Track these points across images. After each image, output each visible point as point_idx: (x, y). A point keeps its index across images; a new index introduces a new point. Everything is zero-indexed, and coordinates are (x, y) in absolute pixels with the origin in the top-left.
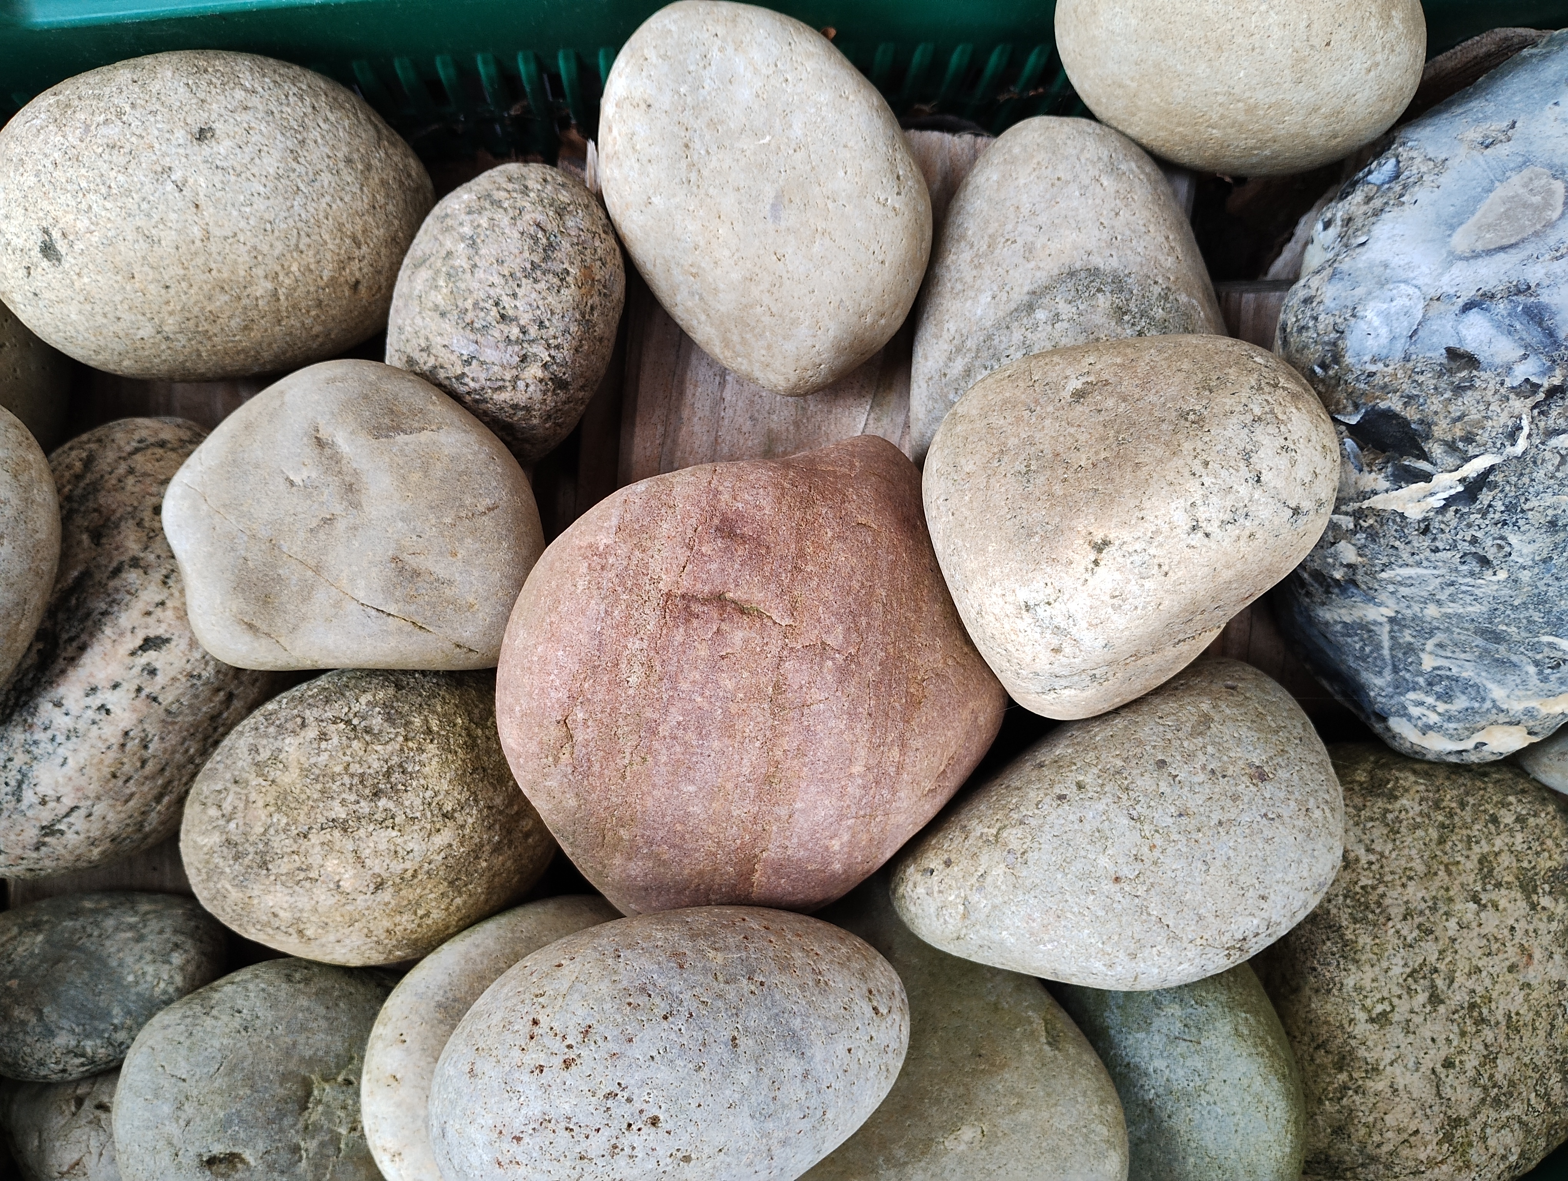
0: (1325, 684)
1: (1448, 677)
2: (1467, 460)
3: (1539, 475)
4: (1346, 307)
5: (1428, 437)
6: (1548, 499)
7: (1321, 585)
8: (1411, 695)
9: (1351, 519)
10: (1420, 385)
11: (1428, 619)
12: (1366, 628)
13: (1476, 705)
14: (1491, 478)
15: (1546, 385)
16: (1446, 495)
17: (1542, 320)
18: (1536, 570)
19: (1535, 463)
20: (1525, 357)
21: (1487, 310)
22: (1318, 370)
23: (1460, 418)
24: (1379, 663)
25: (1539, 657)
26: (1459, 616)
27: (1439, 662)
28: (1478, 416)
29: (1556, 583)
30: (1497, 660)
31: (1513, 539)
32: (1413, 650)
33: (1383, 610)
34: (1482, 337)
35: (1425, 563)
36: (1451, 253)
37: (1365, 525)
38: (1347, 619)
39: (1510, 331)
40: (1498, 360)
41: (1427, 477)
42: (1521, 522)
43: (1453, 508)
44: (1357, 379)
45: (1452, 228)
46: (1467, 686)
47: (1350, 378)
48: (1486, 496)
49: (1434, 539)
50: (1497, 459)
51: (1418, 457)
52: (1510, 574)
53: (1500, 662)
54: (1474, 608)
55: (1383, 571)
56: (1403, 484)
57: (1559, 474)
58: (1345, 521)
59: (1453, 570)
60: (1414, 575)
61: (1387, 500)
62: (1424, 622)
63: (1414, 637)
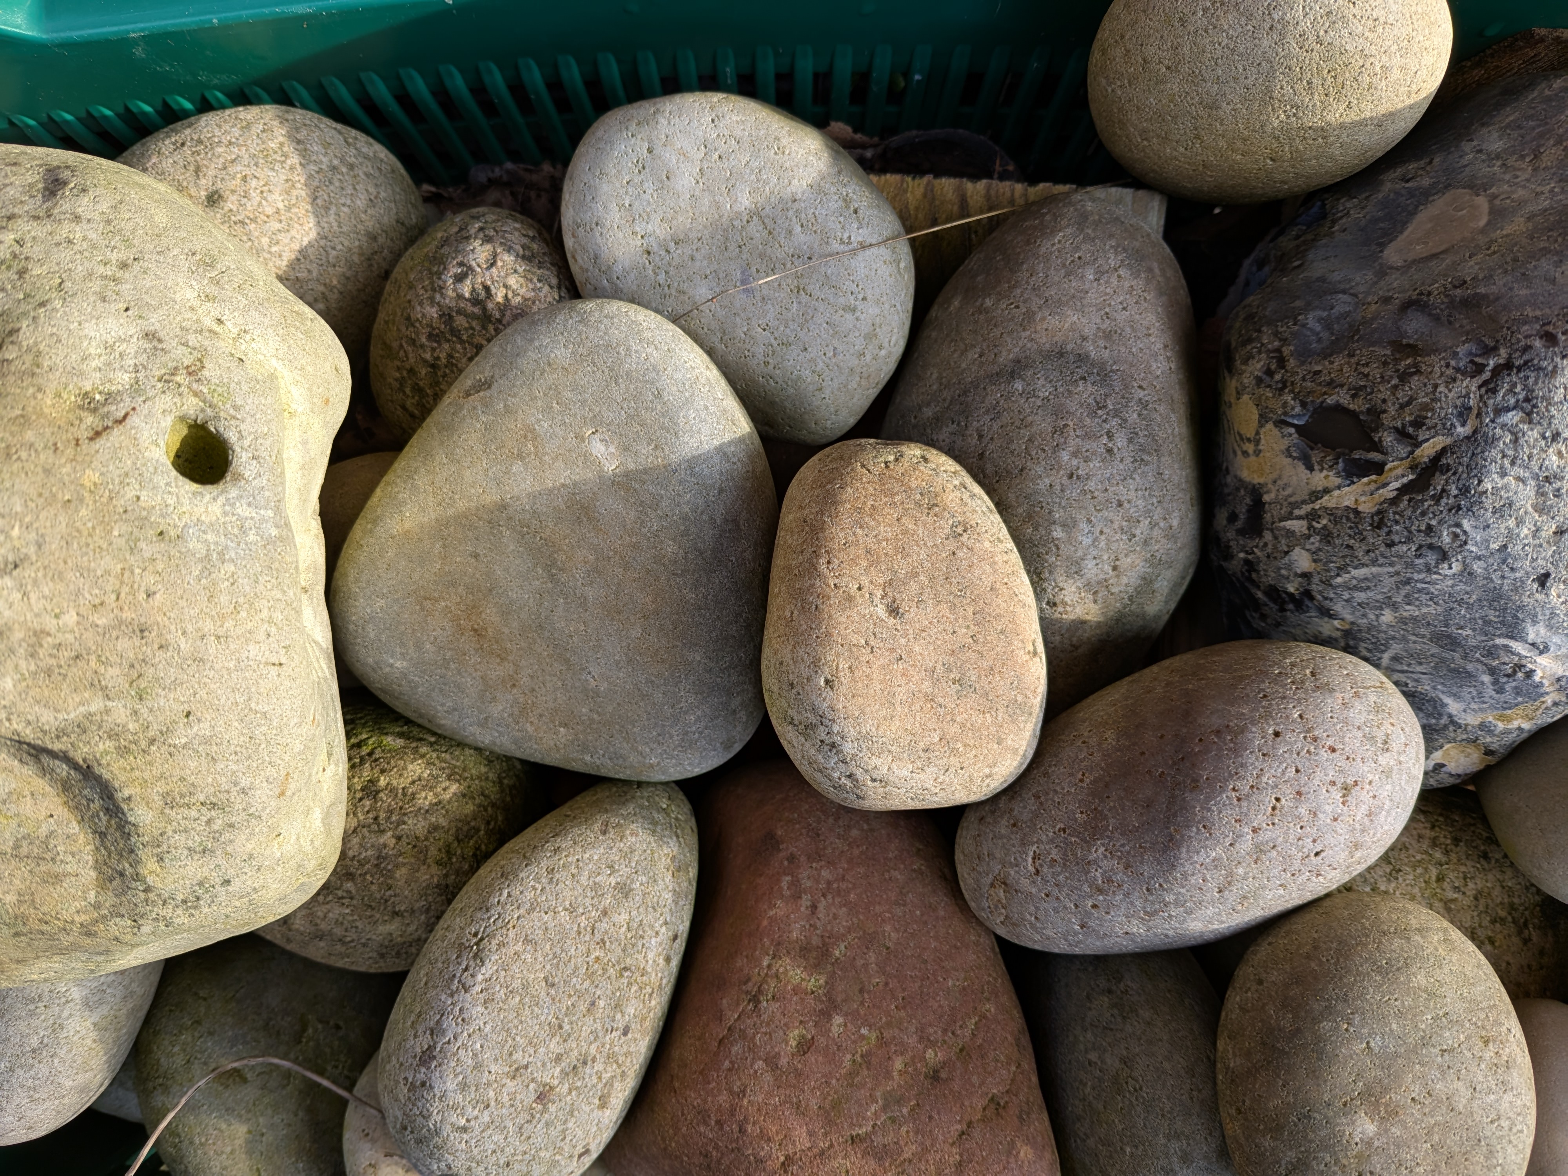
2: (1418, 445)
3: (1491, 453)
4: (1287, 318)
5: (1378, 426)
6: (1501, 482)
7: (1275, 602)
9: (1304, 523)
10: (1367, 376)
11: (1384, 628)
13: (1434, 721)
14: (1443, 461)
15: (1492, 364)
16: (1398, 485)
17: (1480, 308)
18: (1491, 561)
19: (1486, 442)
21: (1425, 306)
22: (1264, 376)
23: (1409, 403)
25: (1495, 663)
26: (1414, 619)
28: (1426, 400)
29: (1512, 576)
30: (1453, 670)
31: (1466, 524)
33: (1336, 623)
34: (1422, 331)
35: (1381, 560)
36: (1384, 265)
37: (1319, 526)
39: (1449, 322)
40: (1441, 346)
41: (1378, 468)
42: (1475, 507)
43: (1407, 497)
44: (1304, 379)
47: (1297, 378)
48: (1439, 481)
49: (1389, 533)
50: (1449, 441)
51: (1369, 451)
52: (1465, 566)
53: (1456, 672)
54: (1430, 609)
55: (1338, 575)
56: (1355, 480)
57: (1510, 453)
58: (1297, 526)
59: (1408, 565)
60: (1370, 576)
61: (1339, 496)
62: (1379, 631)
63: (1370, 651)
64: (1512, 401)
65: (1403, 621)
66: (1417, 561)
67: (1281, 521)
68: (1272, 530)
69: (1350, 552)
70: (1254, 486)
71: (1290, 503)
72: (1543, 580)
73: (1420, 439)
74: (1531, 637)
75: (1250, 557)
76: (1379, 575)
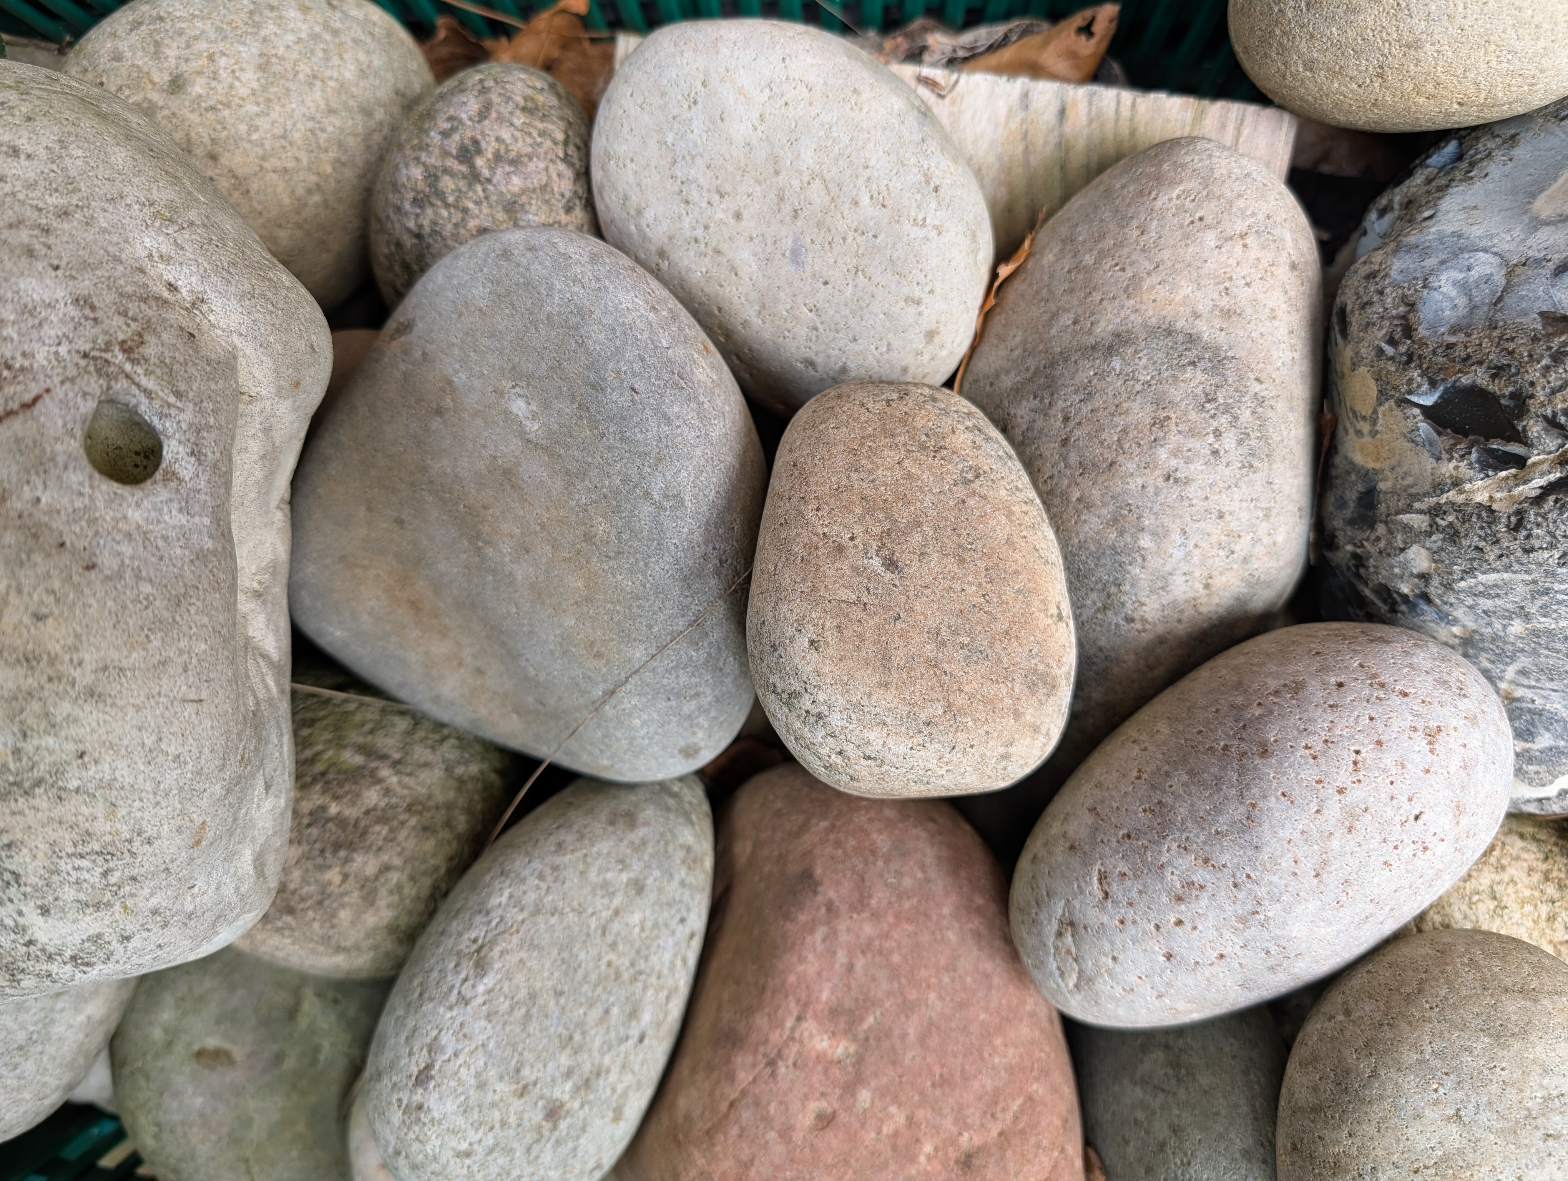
4: (1416, 279)
5: (1522, 412)
7: (1385, 602)
9: (1426, 518)
10: (1511, 353)
16: (1543, 482)
26: (1549, 633)
33: (1456, 630)
36: (1534, 219)
37: (1443, 523)
41: (1520, 462)
43: (1552, 498)
44: (1433, 353)
46: (1551, 721)
47: (1426, 352)
49: (1528, 537)
51: (1509, 440)
55: (1462, 579)
56: (1490, 472)
58: (1418, 521)
59: (1548, 574)
60: (1500, 583)
61: (1472, 492)
62: (1505, 643)
63: (1493, 662)
65: (1535, 633)
66: (1560, 570)
67: (1397, 513)
68: (1386, 523)
70: (1368, 471)
71: (1411, 495)
75: (1359, 551)
76: (1512, 582)
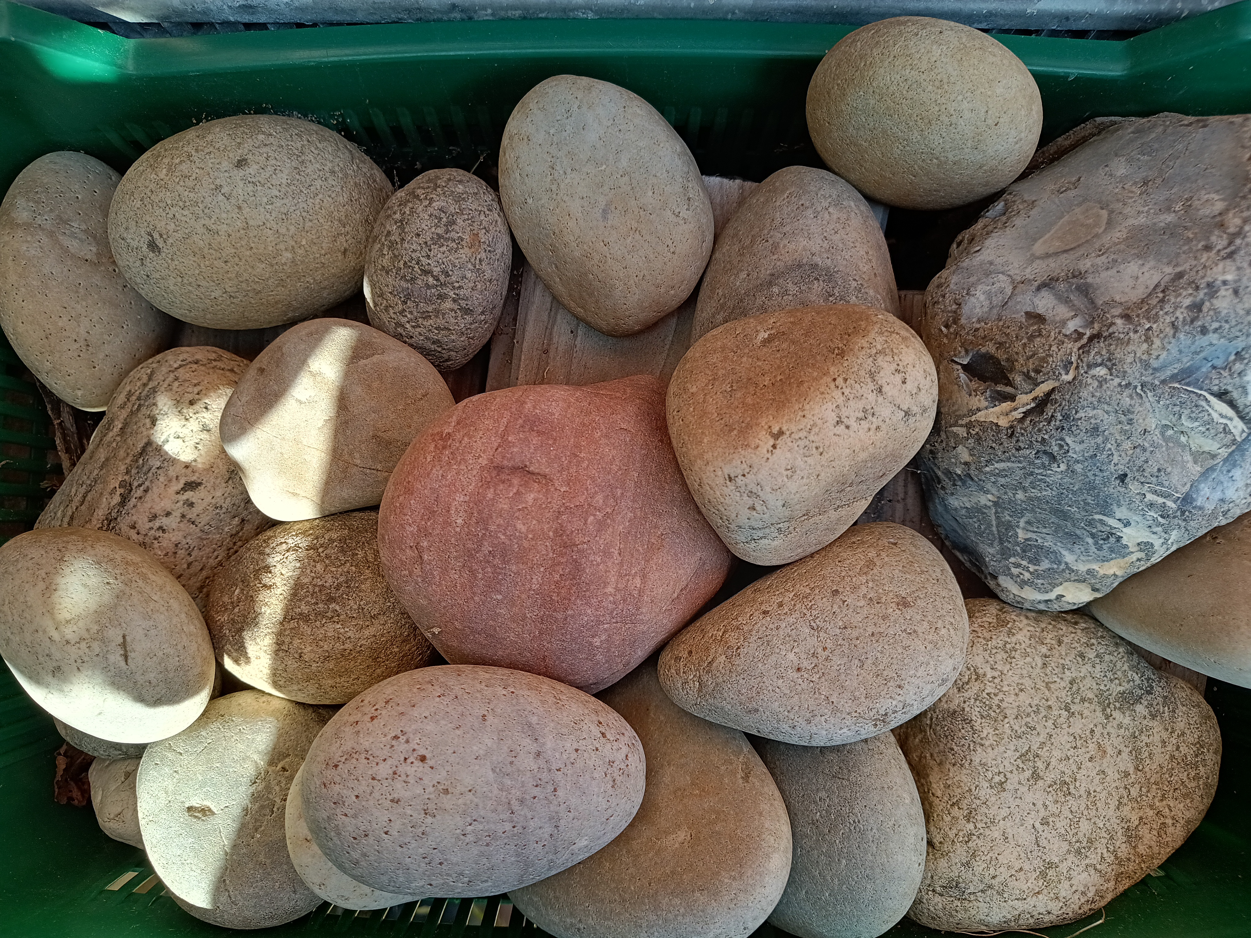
0: (958, 554)
1: (1035, 546)
2: (1037, 385)
3: (1084, 394)
4: (963, 289)
5: (1012, 369)
6: (1091, 413)
7: (950, 479)
8: (1012, 560)
9: (964, 429)
10: (1007, 335)
11: (1019, 502)
12: (979, 510)
13: (1055, 566)
14: (1053, 397)
15: (1088, 334)
16: (1024, 410)
17: (1087, 293)
18: (1086, 464)
19: (1080, 386)
20: (1076, 315)
21: (1053, 288)
22: (943, 329)
23: (1032, 357)
24: (991, 537)
25: (1094, 531)
26: (1038, 498)
27: (1030, 535)
28: (1044, 355)
29: (1101, 474)
30: (1067, 533)
31: (1069, 440)
32: (1011, 526)
33: (990, 497)
34: (1049, 305)
35: (1013, 459)
36: (1032, 255)
37: (974, 433)
38: (968, 505)
39: (1066, 301)
40: (1058, 319)
41: (1012, 398)
42: (1074, 428)
43: (1029, 419)
44: (968, 333)
45: (1035, 240)
46: (1048, 552)
47: (963, 333)
48: (1049, 410)
49: (1018, 441)
50: (1057, 384)
51: (1006, 385)
52: (1068, 466)
53: (1069, 535)
54: (1049, 493)
55: (987, 466)
56: (997, 403)
57: (1098, 394)
58: (961, 431)
59: (1031, 463)
60: (1007, 468)
61: (987, 414)
62: (1016, 505)
63: (1011, 516)
64: (1099, 361)
65: (1030, 499)
66: (1036, 461)
67: (950, 427)
68: (946, 432)
69: (992, 451)
71: (958, 416)
72: (1123, 478)
73: (1039, 381)
74: (1118, 515)
76: (1013, 468)
